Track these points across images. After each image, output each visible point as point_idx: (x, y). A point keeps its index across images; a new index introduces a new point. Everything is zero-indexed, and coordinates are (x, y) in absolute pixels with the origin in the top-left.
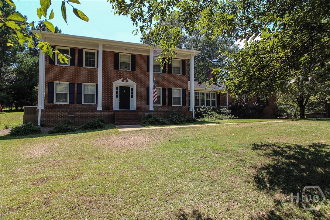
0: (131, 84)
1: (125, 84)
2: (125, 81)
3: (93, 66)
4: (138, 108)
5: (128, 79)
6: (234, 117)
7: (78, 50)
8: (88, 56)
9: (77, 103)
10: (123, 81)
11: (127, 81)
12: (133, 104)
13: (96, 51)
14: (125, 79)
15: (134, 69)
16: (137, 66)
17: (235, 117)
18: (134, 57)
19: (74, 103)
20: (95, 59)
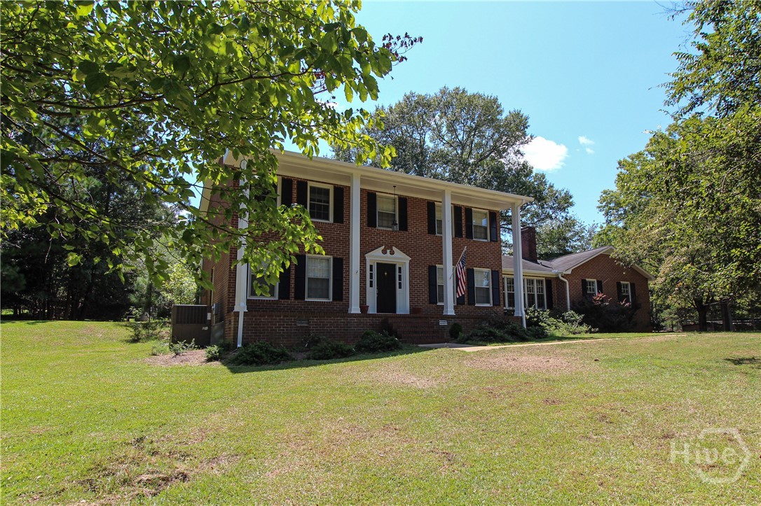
0: (400, 258)
1: (387, 258)
2: (388, 251)
3: (324, 219)
4: (414, 310)
5: (394, 248)
6: (590, 329)
7: (298, 182)
8: (317, 197)
9: (296, 298)
10: (384, 252)
11: (392, 253)
12: (403, 302)
13: (332, 186)
14: (388, 248)
15: (404, 226)
16: (410, 221)
17: (593, 330)
18: (403, 201)
19: (288, 298)
20: (328, 202)
